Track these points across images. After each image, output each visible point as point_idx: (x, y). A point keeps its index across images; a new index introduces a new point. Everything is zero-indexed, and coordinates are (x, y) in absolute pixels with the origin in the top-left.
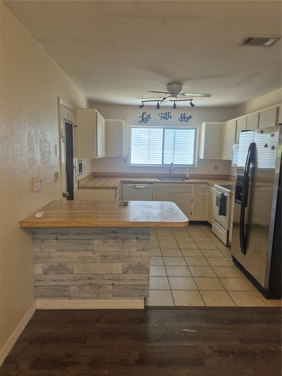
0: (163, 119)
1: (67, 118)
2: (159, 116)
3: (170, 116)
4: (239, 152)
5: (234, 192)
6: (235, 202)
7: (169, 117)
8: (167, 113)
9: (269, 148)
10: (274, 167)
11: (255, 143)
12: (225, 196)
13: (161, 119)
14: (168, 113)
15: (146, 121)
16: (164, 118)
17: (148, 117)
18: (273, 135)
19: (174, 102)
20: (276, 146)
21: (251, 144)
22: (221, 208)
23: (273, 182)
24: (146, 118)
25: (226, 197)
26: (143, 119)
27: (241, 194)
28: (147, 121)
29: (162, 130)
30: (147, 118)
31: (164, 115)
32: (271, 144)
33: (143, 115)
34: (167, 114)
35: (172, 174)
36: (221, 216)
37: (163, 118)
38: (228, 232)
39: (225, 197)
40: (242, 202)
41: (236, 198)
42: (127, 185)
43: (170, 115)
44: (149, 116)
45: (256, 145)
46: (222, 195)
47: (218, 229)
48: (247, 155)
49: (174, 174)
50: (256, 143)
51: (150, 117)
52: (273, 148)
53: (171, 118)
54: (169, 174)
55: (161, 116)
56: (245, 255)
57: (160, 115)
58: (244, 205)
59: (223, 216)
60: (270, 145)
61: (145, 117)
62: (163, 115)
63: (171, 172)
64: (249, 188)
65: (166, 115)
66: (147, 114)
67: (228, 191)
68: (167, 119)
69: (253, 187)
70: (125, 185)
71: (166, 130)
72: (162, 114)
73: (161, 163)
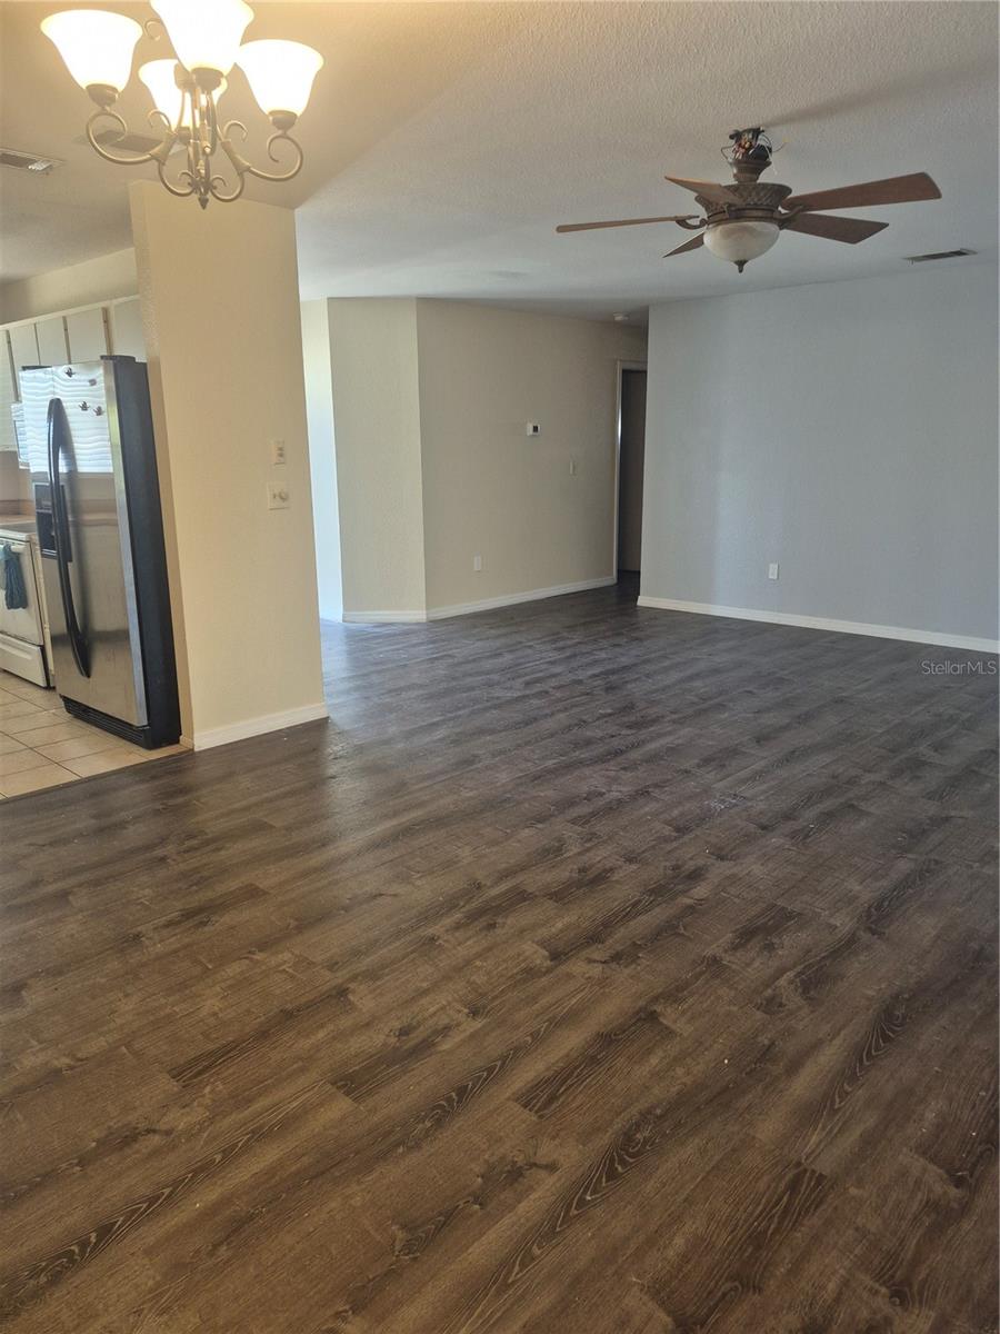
4: (26, 422)
5: (36, 538)
6: (43, 556)
9: (91, 412)
10: (111, 470)
11: (59, 400)
12: (14, 553)
18: (93, 382)
20: (104, 407)
21: (52, 402)
22: (12, 590)
23: (115, 511)
25: (19, 554)
27: (53, 534)
32: (94, 402)
36: (12, 610)
38: (43, 649)
39: (17, 556)
40: (58, 553)
41: (42, 548)
45: (64, 404)
46: (7, 550)
47: (15, 652)
48: (46, 430)
50: (62, 399)
52: (99, 412)
56: (89, 677)
58: (64, 559)
59: (21, 609)
60: (92, 405)
64: (71, 530)
67: (23, 536)
69: (77, 525)
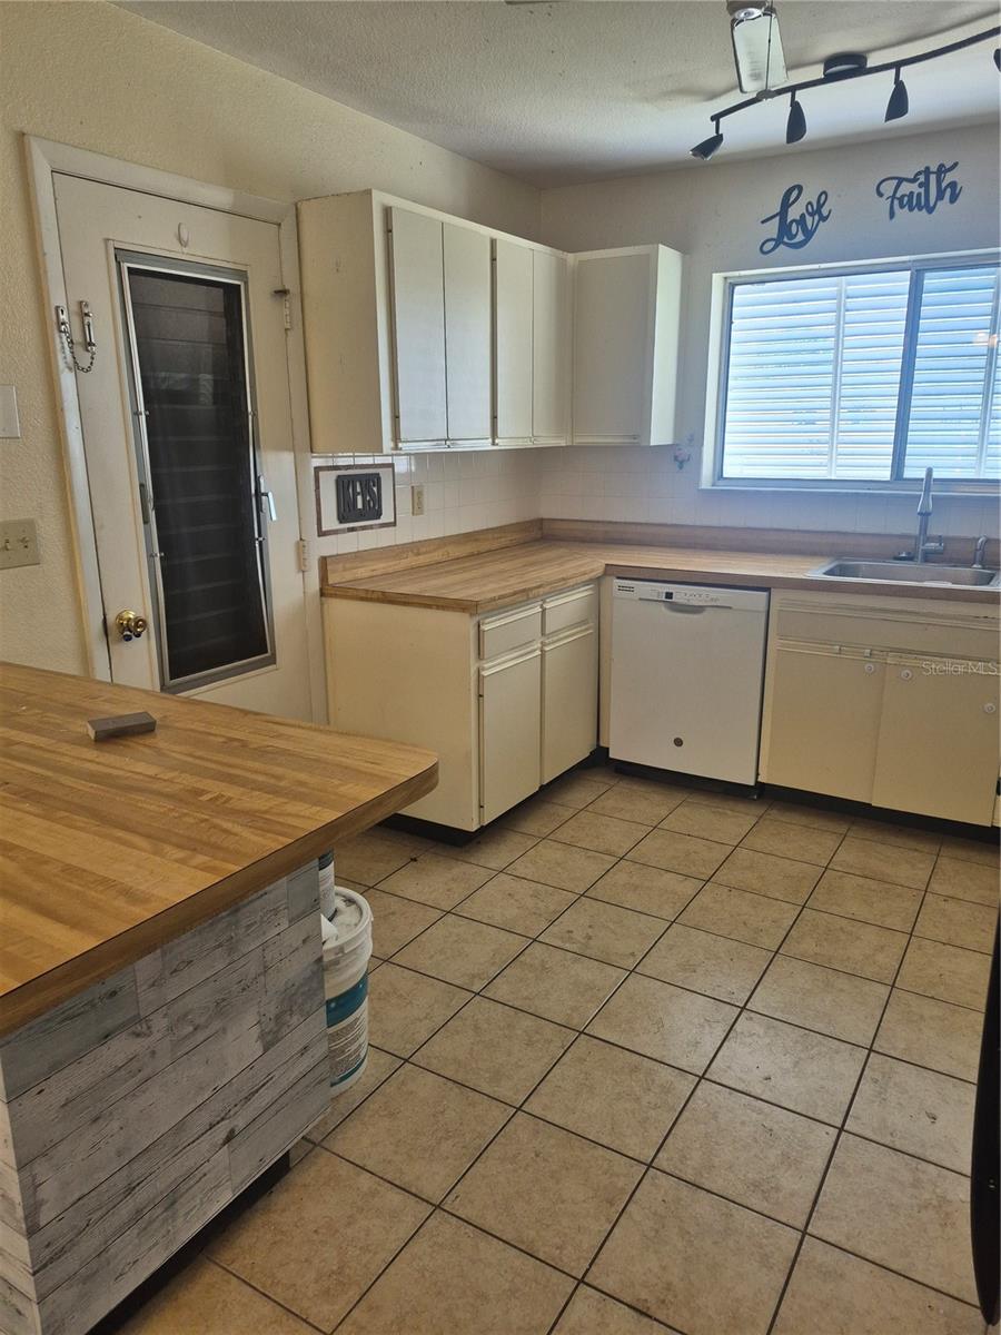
0: (902, 214)
1: (177, 247)
2: (880, 194)
3: (953, 185)
7: (940, 196)
8: (934, 168)
13: (892, 215)
14: (942, 166)
15: (800, 237)
16: (911, 203)
17: (812, 215)
19: (893, 72)
24: (801, 221)
26: (784, 229)
28: (809, 234)
29: (903, 280)
30: (809, 220)
31: (915, 188)
33: (786, 204)
34: (933, 178)
35: (929, 539)
37: (902, 206)
42: (631, 589)
43: (949, 178)
44: (820, 206)
49: (940, 539)
51: (825, 212)
53: (953, 199)
54: (917, 538)
55: (893, 197)
57: (888, 188)
61: (794, 212)
62: (906, 188)
63: (924, 528)
65: (926, 185)
66: (810, 195)
68: (930, 210)
70: (621, 588)
71: (931, 280)
72: (901, 180)
73: (886, 474)
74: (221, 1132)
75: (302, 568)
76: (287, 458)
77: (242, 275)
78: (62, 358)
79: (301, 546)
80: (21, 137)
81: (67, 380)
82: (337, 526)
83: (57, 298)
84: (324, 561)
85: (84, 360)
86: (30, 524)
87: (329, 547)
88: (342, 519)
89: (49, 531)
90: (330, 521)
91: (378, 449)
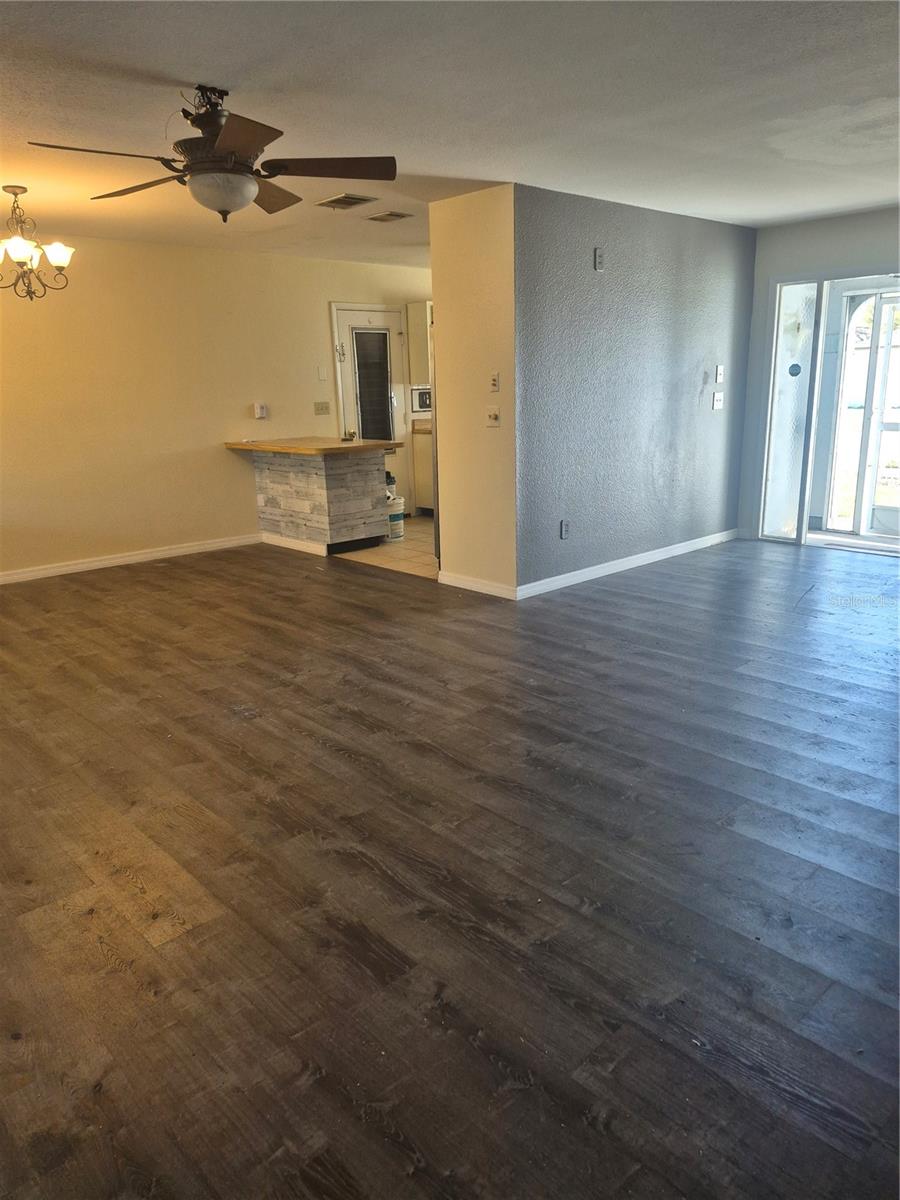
1: (368, 324)
74: (363, 520)
75: (406, 423)
76: (402, 386)
77: (388, 330)
78: (337, 359)
79: (405, 415)
80: (330, 303)
81: (338, 364)
82: (418, 409)
83: (337, 343)
84: (413, 421)
85: (342, 358)
86: (327, 403)
87: (416, 416)
88: (421, 407)
89: (332, 407)
90: (416, 407)
91: (427, 382)
